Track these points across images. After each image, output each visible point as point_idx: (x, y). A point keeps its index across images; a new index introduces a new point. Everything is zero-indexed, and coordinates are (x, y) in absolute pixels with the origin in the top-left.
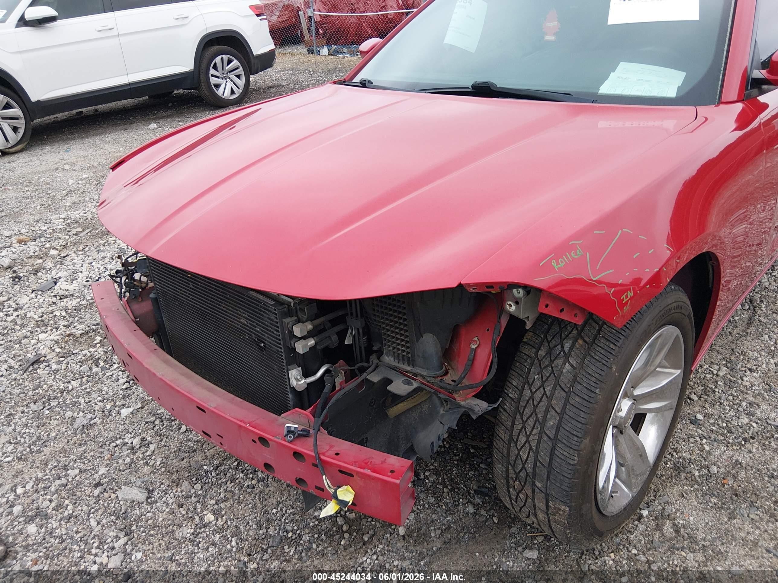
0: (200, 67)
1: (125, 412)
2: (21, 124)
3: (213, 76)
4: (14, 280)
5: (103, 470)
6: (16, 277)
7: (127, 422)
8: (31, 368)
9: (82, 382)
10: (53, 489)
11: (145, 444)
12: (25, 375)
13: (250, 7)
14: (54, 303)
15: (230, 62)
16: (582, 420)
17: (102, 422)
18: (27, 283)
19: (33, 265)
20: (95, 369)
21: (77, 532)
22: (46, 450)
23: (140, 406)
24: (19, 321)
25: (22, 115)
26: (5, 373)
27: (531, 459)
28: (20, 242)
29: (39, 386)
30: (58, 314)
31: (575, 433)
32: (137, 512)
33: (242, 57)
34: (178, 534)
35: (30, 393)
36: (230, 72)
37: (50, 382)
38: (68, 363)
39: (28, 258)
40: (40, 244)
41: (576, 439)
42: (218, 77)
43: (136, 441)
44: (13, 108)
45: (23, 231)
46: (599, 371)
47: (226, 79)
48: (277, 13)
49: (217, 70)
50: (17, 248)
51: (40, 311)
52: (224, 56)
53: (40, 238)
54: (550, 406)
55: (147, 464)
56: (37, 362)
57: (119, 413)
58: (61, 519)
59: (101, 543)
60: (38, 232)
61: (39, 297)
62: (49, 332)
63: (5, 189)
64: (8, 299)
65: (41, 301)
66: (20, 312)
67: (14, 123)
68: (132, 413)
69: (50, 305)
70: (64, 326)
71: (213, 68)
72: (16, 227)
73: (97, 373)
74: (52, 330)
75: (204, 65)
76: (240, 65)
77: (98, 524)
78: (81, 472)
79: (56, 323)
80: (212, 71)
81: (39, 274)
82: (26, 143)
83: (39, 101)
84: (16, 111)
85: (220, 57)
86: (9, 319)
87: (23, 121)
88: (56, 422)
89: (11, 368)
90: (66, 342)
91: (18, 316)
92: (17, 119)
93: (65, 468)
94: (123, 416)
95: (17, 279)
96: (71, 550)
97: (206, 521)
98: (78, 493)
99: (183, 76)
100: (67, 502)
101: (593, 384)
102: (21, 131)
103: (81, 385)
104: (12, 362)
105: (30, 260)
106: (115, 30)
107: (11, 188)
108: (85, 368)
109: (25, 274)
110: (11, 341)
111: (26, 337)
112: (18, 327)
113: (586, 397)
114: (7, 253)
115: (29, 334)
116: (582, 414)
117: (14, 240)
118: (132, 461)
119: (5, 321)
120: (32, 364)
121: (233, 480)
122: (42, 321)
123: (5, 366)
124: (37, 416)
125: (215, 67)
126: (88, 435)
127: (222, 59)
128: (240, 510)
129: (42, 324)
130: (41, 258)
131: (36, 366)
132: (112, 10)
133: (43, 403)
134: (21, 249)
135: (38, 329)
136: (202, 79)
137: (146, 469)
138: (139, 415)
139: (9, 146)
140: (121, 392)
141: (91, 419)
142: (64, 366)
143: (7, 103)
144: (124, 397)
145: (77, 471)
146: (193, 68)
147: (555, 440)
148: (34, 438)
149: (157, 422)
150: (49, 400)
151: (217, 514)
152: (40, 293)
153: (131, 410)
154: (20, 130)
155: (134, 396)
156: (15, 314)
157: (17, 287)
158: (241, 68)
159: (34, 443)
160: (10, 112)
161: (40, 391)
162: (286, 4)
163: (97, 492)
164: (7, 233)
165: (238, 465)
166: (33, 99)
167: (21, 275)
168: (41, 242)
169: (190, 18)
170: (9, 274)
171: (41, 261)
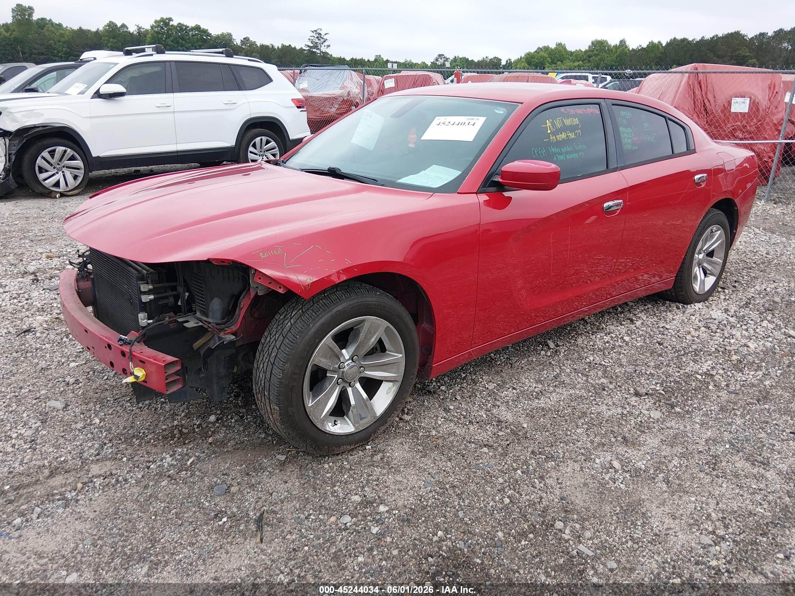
0: (240, 144)
1: (73, 365)
2: (81, 174)
3: (251, 152)
4: (33, 281)
5: (43, 392)
6: (35, 279)
7: (72, 370)
8: (23, 334)
9: (53, 345)
10: (8, 397)
11: (77, 382)
12: (17, 338)
13: (293, 100)
14: (55, 299)
15: (268, 142)
16: (286, 352)
17: (56, 368)
18: (42, 285)
19: (51, 274)
20: (65, 339)
21: (13, 418)
22: (13, 378)
23: (84, 362)
24: (26, 307)
25: (82, 167)
26: (4, 335)
27: (264, 377)
28: (48, 257)
29: (24, 344)
30: (55, 305)
31: (282, 359)
32: (55, 414)
33: (279, 140)
34: (73, 426)
35: (16, 347)
36: (267, 151)
37: (32, 343)
38: (48, 334)
39: (49, 269)
40: (62, 261)
41: (282, 363)
42: (256, 154)
43: (72, 380)
44: (76, 160)
45: (53, 250)
46: (302, 326)
47: (263, 156)
48: (337, 106)
49: (255, 148)
50: (44, 260)
51: (44, 302)
52: (263, 137)
53: (63, 256)
54: (275, 345)
55: (73, 392)
56: (28, 331)
57: (69, 365)
58: (7, 412)
59: (25, 424)
60: (64, 253)
61: (46, 293)
62: (45, 316)
63: (52, 221)
64: (24, 293)
65: (47, 296)
66: (29, 301)
67: (76, 172)
68: (77, 366)
69: (52, 299)
70: (56, 313)
71: (252, 146)
72: (48, 247)
73: (65, 342)
74: (47, 315)
75: (244, 143)
76: (276, 146)
77: (28, 416)
78: (30, 391)
79: (51, 311)
80: (251, 149)
81: (53, 280)
82: (82, 189)
83: (98, 157)
84: (79, 163)
85: (260, 138)
86: (20, 304)
87: (83, 171)
88: (26, 365)
89: (9, 332)
90: (53, 322)
91: (27, 303)
92: (78, 169)
93: (21, 388)
94: (70, 367)
95: (36, 280)
96: (5, 426)
97: (93, 422)
98: (23, 401)
99: (226, 150)
100: (14, 404)
101: (297, 333)
102: (80, 180)
103: (51, 347)
104: (11, 329)
105: (50, 270)
106: (172, 107)
107: (57, 220)
108: (58, 338)
109: (43, 278)
110: (16, 318)
111: (28, 317)
112: (24, 310)
113: (291, 340)
114: (35, 264)
115: (30, 315)
116: (287, 349)
117: (44, 255)
118: (64, 390)
119: (17, 305)
120: (25, 332)
121: (122, 406)
122: (42, 308)
123: (6, 331)
124: (15, 360)
125: (254, 146)
126: (44, 374)
127: (261, 139)
128: (117, 420)
129: (42, 310)
130: (59, 270)
131: (26, 333)
132: (173, 92)
133: (22, 354)
134: (47, 262)
135: (37, 313)
136: (242, 154)
137: (71, 395)
138: (81, 367)
139: (68, 190)
140: (76, 354)
141: (49, 365)
142: (45, 335)
143: (72, 156)
144: (76, 357)
145: (27, 390)
146: (234, 144)
147: (273, 364)
148: (8, 371)
149: (91, 373)
150: (27, 352)
151: (101, 420)
152: (48, 291)
153: (77, 364)
154: (78, 178)
155: (82, 357)
156: (26, 302)
157: (34, 286)
158: (277, 149)
159: (7, 374)
160: (73, 163)
161: (23, 347)
162: (345, 99)
163: (34, 402)
164: (40, 250)
165: (130, 399)
166: (94, 154)
167: (40, 279)
168: (63, 259)
169: (237, 105)
170: (32, 277)
171: (58, 272)
